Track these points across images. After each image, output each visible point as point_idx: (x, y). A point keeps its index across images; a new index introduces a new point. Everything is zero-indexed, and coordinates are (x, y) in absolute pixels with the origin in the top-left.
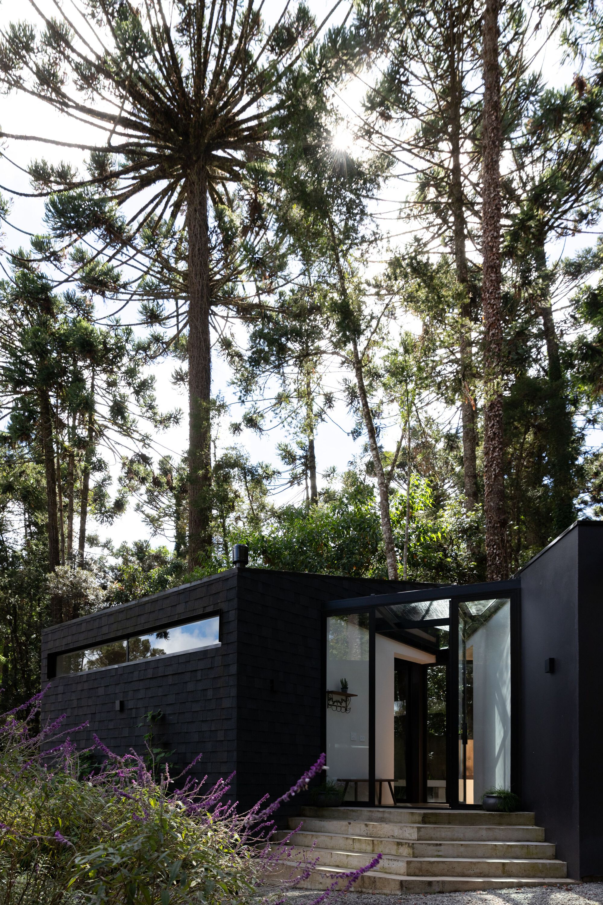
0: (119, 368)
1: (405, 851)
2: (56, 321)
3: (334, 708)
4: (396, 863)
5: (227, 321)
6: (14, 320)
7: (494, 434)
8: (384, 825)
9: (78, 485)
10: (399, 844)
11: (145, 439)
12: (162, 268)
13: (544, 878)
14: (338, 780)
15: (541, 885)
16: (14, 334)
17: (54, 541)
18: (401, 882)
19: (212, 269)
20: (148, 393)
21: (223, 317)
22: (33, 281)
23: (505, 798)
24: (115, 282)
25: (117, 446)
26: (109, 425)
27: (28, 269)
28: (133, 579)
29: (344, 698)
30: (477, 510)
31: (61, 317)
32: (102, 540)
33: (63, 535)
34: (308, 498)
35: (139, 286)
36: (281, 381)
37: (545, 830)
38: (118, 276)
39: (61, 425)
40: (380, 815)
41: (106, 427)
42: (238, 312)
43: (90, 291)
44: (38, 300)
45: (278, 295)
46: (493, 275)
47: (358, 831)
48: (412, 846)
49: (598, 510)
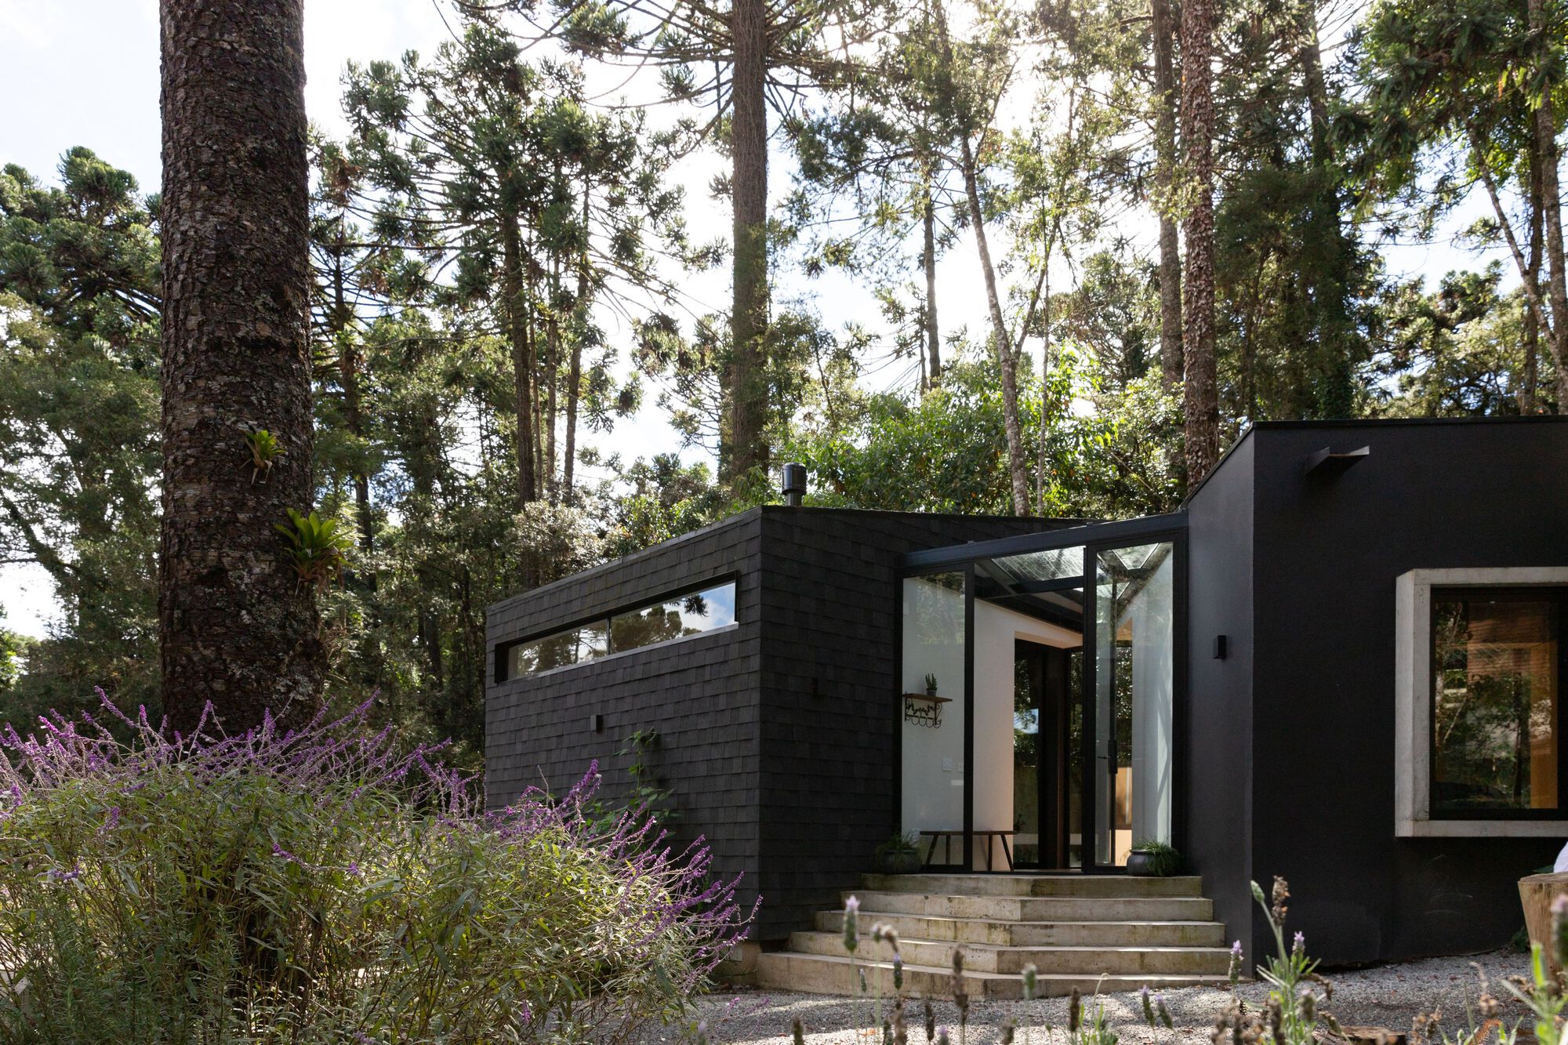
0: (627, 175)
1: (1000, 937)
2: (528, 102)
3: (915, 720)
4: (982, 954)
5: (796, 92)
6: (463, 104)
7: (1200, 268)
8: (975, 899)
9: (565, 367)
10: (991, 926)
11: (668, 291)
12: (693, 11)
13: (1201, 975)
14: (922, 833)
15: (1193, 984)
16: (464, 127)
17: (527, 461)
18: (985, 983)
19: (770, 9)
20: (673, 214)
21: (788, 87)
22: (492, 42)
23: (1158, 854)
24: (618, 37)
25: (623, 302)
26: (612, 269)
27: (485, 20)
28: (646, 519)
29: (932, 704)
30: (1175, 394)
31: (534, 96)
32: (605, 456)
33: (539, 451)
34: (924, 378)
35: (658, 41)
36: (856, 199)
37: (1214, 903)
38: (623, 25)
39: (537, 272)
40: (972, 884)
41: (607, 273)
42: (813, 76)
43: (580, 52)
44: (500, 71)
45: (876, 44)
46: (1199, 7)
47: (938, 909)
48: (1009, 929)
49: (1405, 380)
